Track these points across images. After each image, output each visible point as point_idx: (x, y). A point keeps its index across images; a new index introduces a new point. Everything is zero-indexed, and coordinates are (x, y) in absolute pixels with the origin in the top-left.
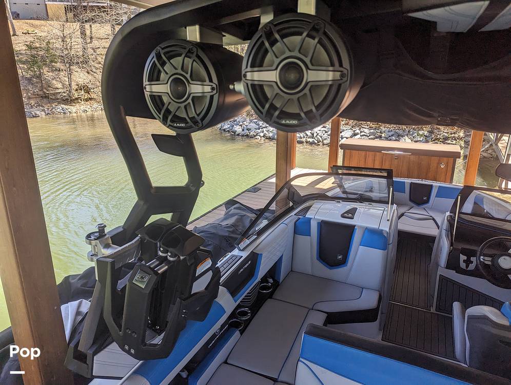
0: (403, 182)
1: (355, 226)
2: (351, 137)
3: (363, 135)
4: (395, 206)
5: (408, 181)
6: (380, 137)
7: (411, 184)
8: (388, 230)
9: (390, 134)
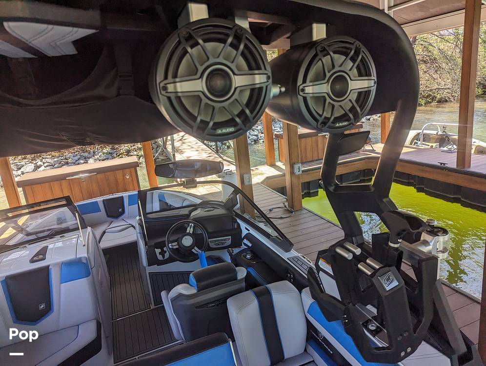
0: (95, 202)
1: (49, 266)
2: (34, 171)
3: (47, 166)
4: (89, 229)
5: (99, 199)
6: (67, 163)
7: (104, 201)
8: (86, 255)
9: (76, 158)
